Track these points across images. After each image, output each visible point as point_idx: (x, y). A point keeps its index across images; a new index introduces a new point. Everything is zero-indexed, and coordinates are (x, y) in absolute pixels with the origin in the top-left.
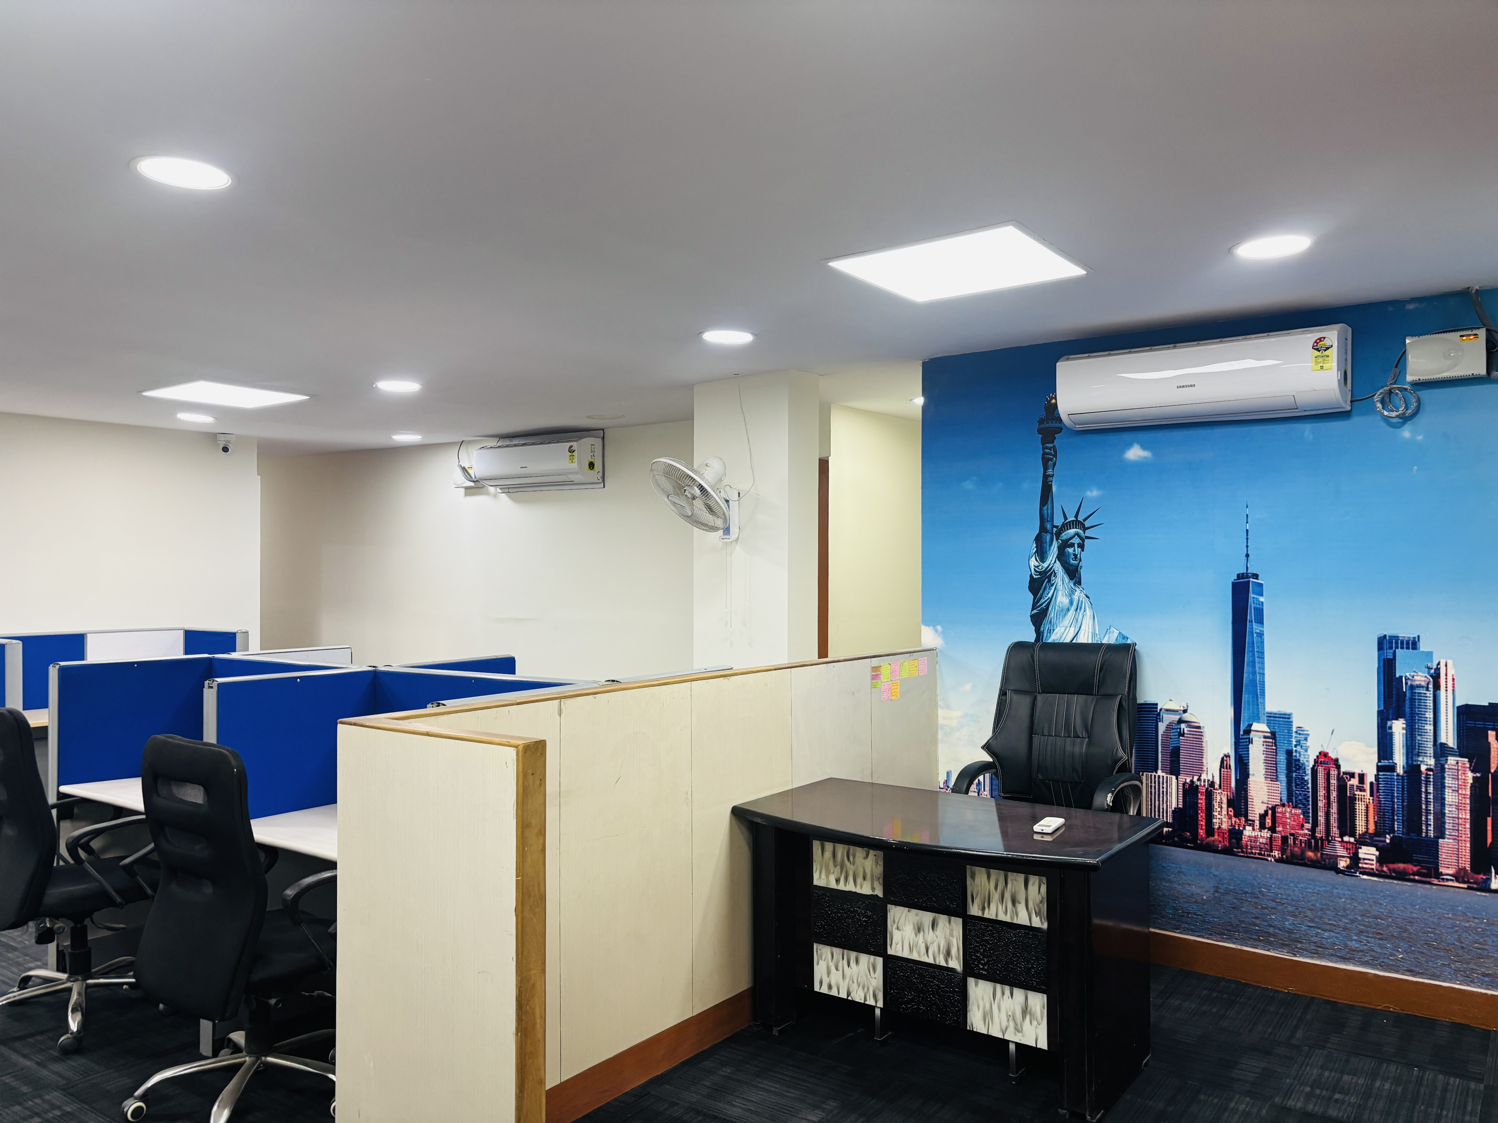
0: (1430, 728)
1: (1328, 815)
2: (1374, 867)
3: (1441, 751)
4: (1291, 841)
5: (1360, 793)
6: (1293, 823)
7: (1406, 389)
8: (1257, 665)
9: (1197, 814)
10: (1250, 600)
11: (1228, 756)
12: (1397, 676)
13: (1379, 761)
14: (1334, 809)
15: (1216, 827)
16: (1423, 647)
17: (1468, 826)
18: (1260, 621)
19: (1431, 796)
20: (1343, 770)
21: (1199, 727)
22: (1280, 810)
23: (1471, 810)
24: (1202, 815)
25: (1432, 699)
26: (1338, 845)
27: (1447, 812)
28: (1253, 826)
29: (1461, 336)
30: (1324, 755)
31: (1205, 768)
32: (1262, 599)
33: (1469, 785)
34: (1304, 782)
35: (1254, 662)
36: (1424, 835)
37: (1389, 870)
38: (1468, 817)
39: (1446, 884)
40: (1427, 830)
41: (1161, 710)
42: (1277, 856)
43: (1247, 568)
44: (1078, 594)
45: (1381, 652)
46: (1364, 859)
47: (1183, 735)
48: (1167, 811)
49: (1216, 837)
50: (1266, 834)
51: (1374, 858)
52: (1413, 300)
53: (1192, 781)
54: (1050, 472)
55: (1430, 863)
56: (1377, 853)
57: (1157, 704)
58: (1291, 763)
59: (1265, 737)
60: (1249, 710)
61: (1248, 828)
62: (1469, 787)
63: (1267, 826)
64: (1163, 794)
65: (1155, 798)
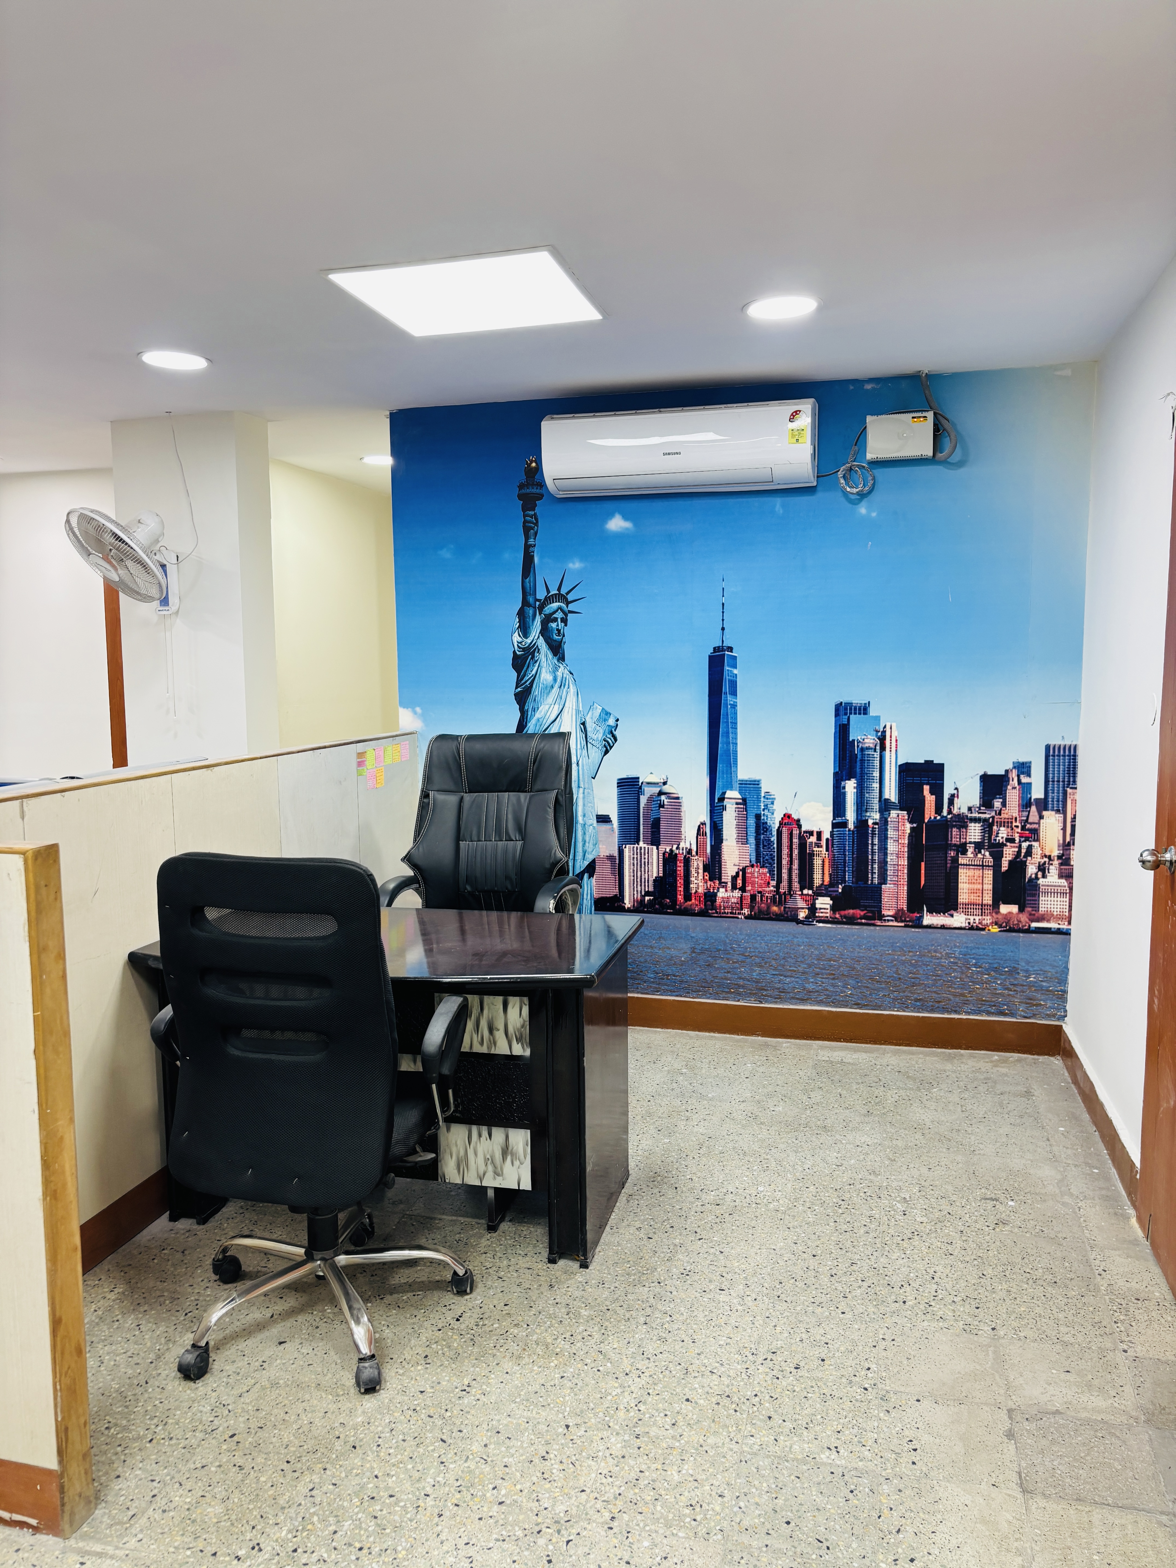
0: (876, 785)
1: (790, 871)
2: (828, 915)
3: (885, 806)
4: (758, 898)
5: (818, 849)
6: (760, 881)
7: (864, 467)
8: (731, 735)
9: (676, 881)
10: (726, 673)
11: (704, 824)
12: (851, 740)
13: (834, 819)
14: (796, 866)
15: (693, 891)
16: (873, 712)
17: (906, 871)
18: (734, 693)
19: (876, 847)
20: (803, 829)
21: (678, 798)
22: (749, 870)
23: (908, 857)
24: (680, 882)
25: (878, 759)
26: (798, 897)
27: (889, 860)
28: (726, 888)
29: (913, 418)
30: (787, 816)
31: (683, 837)
32: (735, 671)
33: (907, 835)
34: (770, 843)
35: (728, 733)
36: (870, 882)
37: (841, 916)
38: (906, 863)
39: (887, 924)
40: (872, 878)
41: (642, 783)
42: (747, 914)
43: (723, 641)
44: (562, 671)
45: (838, 718)
46: (820, 909)
47: (663, 806)
48: (648, 881)
49: (693, 901)
50: (737, 894)
51: (828, 906)
52: (871, 380)
53: (671, 850)
54: (531, 541)
55: (874, 907)
56: (831, 902)
57: (638, 778)
58: (760, 827)
59: (737, 804)
60: (723, 778)
61: (722, 890)
62: (907, 837)
63: (738, 887)
64: (645, 864)
65: (637, 869)
